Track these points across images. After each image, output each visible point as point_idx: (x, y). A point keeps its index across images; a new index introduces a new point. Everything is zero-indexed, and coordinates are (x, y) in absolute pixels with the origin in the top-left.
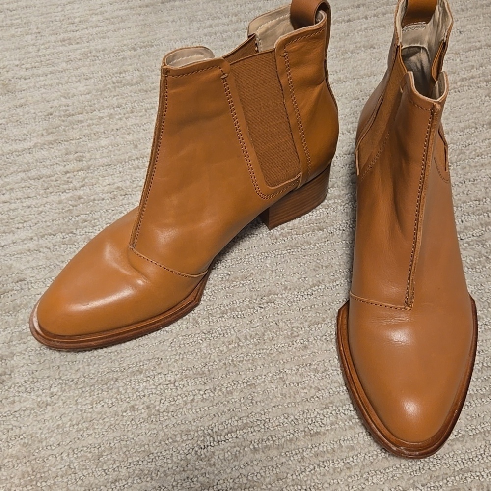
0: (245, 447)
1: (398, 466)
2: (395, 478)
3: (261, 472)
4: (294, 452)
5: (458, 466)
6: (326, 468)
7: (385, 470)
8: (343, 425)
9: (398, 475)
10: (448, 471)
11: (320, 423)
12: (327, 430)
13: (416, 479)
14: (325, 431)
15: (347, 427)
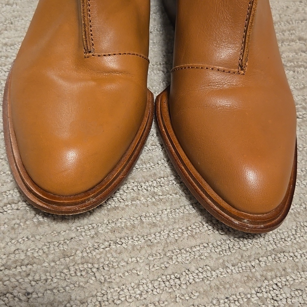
0: (26, 220)
1: (206, 245)
2: (202, 257)
3: (45, 247)
4: (86, 227)
5: (271, 246)
6: (124, 245)
7: (191, 248)
8: (144, 201)
9: (206, 254)
10: (260, 251)
11: (120, 198)
12: (127, 206)
13: (226, 258)
14: (124, 207)
15: (149, 203)
